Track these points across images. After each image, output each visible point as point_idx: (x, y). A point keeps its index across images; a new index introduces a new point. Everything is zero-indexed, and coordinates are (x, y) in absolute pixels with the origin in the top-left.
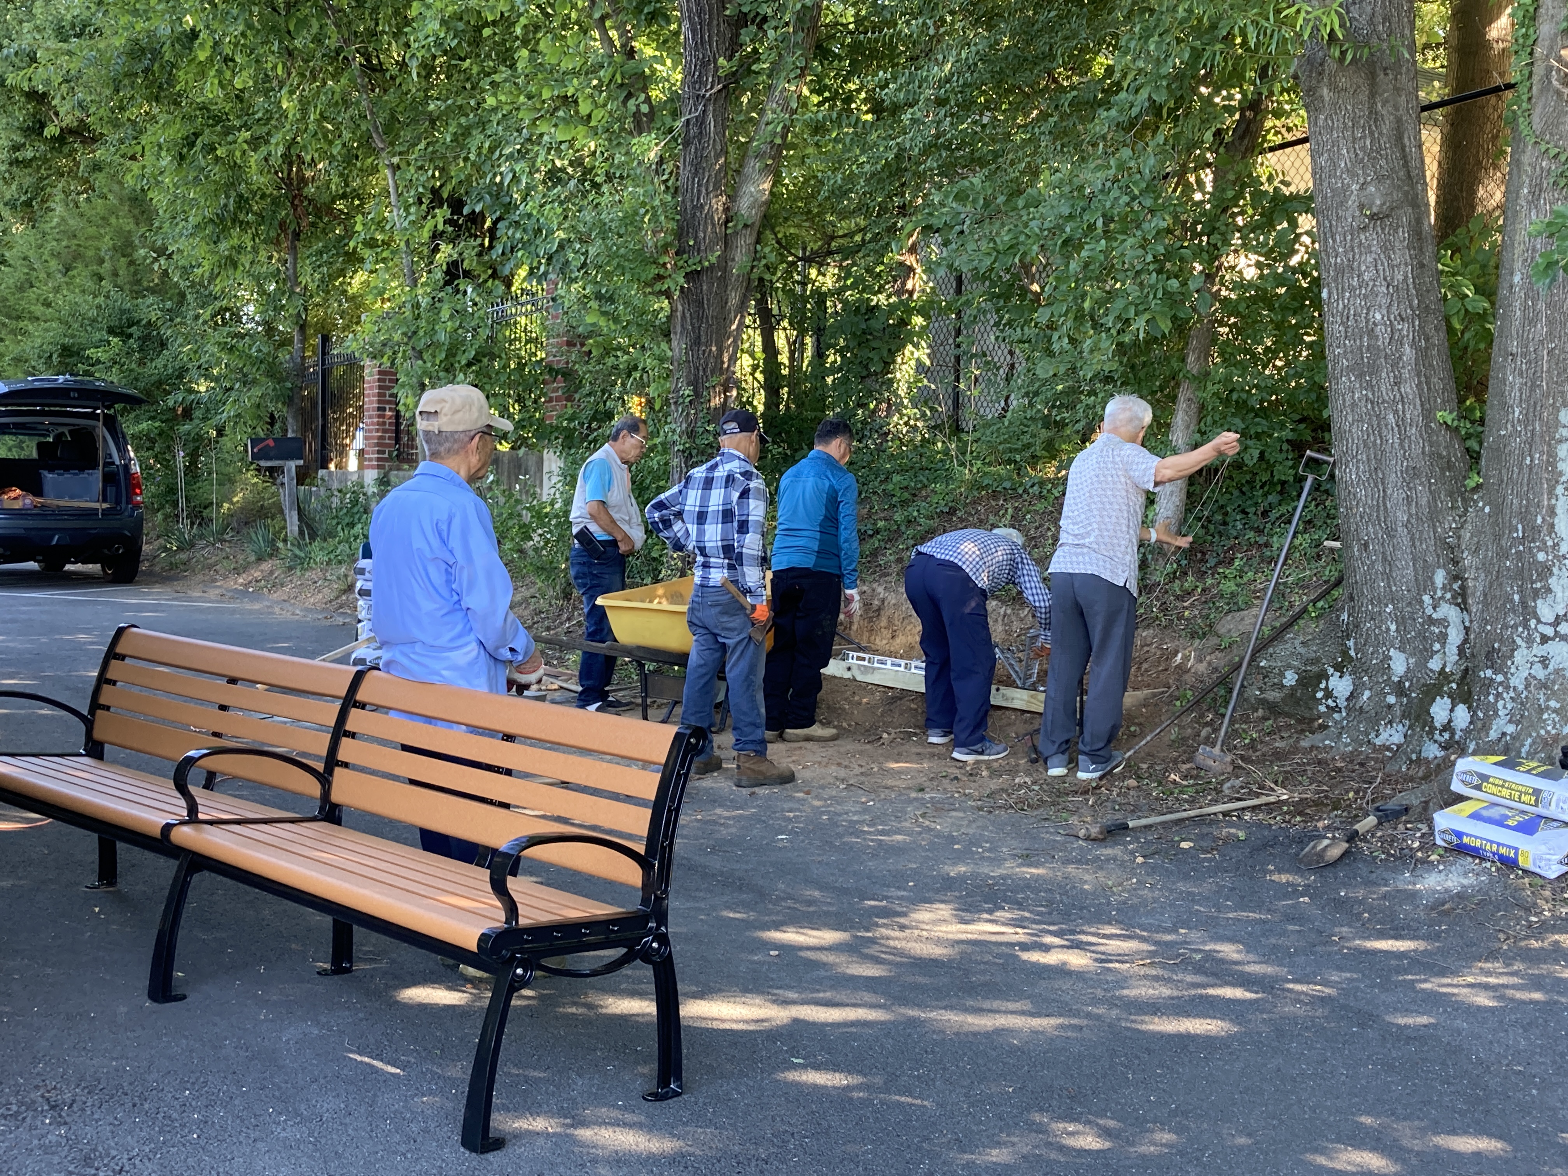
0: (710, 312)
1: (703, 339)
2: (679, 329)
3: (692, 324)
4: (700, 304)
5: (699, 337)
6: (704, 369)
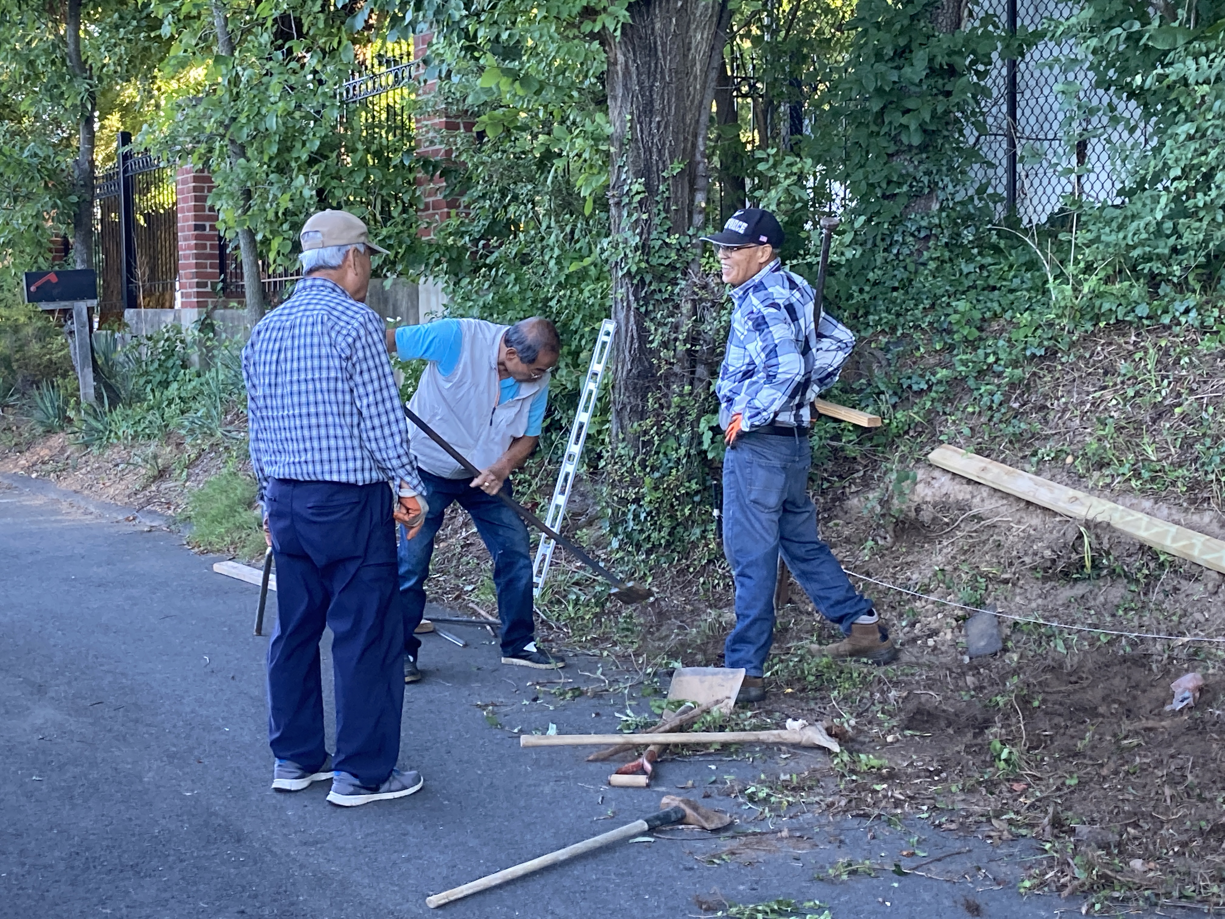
0: (667, 64)
1: (657, 106)
2: (620, 92)
3: (640, 83)
4: (652, 51)
5: (651, 102)
6: (659, 151)
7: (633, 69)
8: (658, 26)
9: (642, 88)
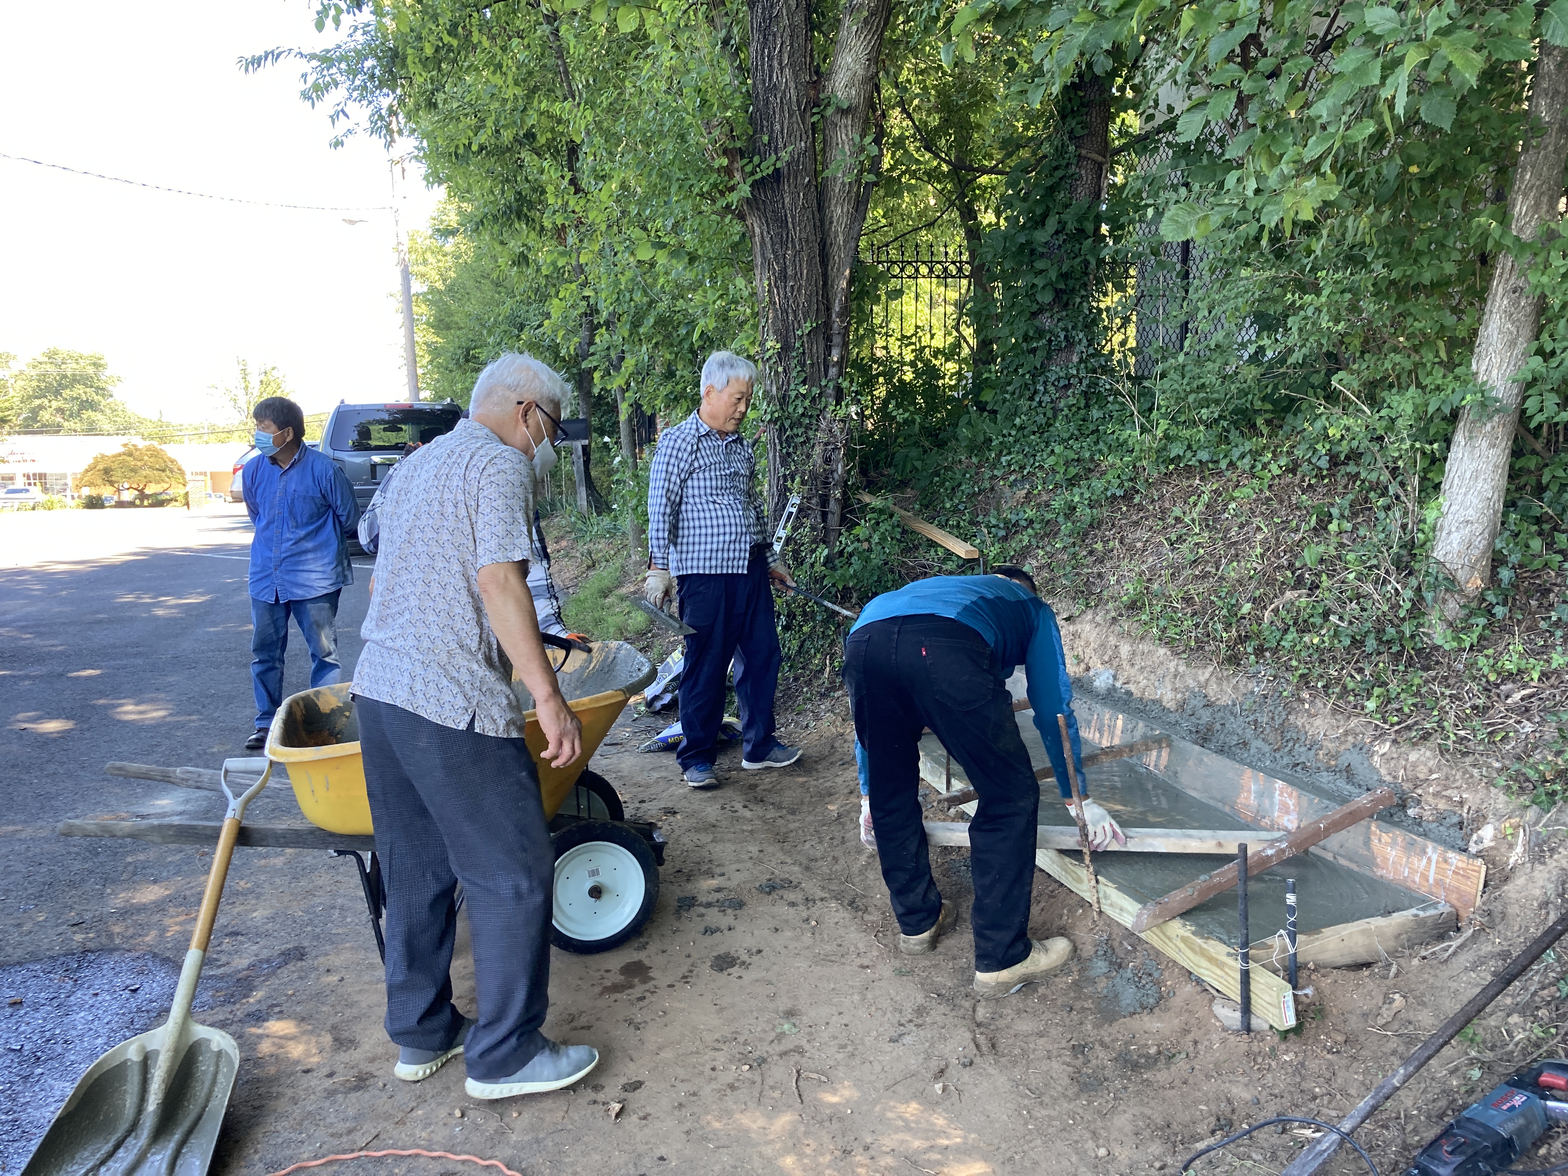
1: (791, 271)
3: (775, 252)
5: (785, 268)
6: (794, 312)
7: (767, 240)
8: (787, 200)
9: (776, 258)
